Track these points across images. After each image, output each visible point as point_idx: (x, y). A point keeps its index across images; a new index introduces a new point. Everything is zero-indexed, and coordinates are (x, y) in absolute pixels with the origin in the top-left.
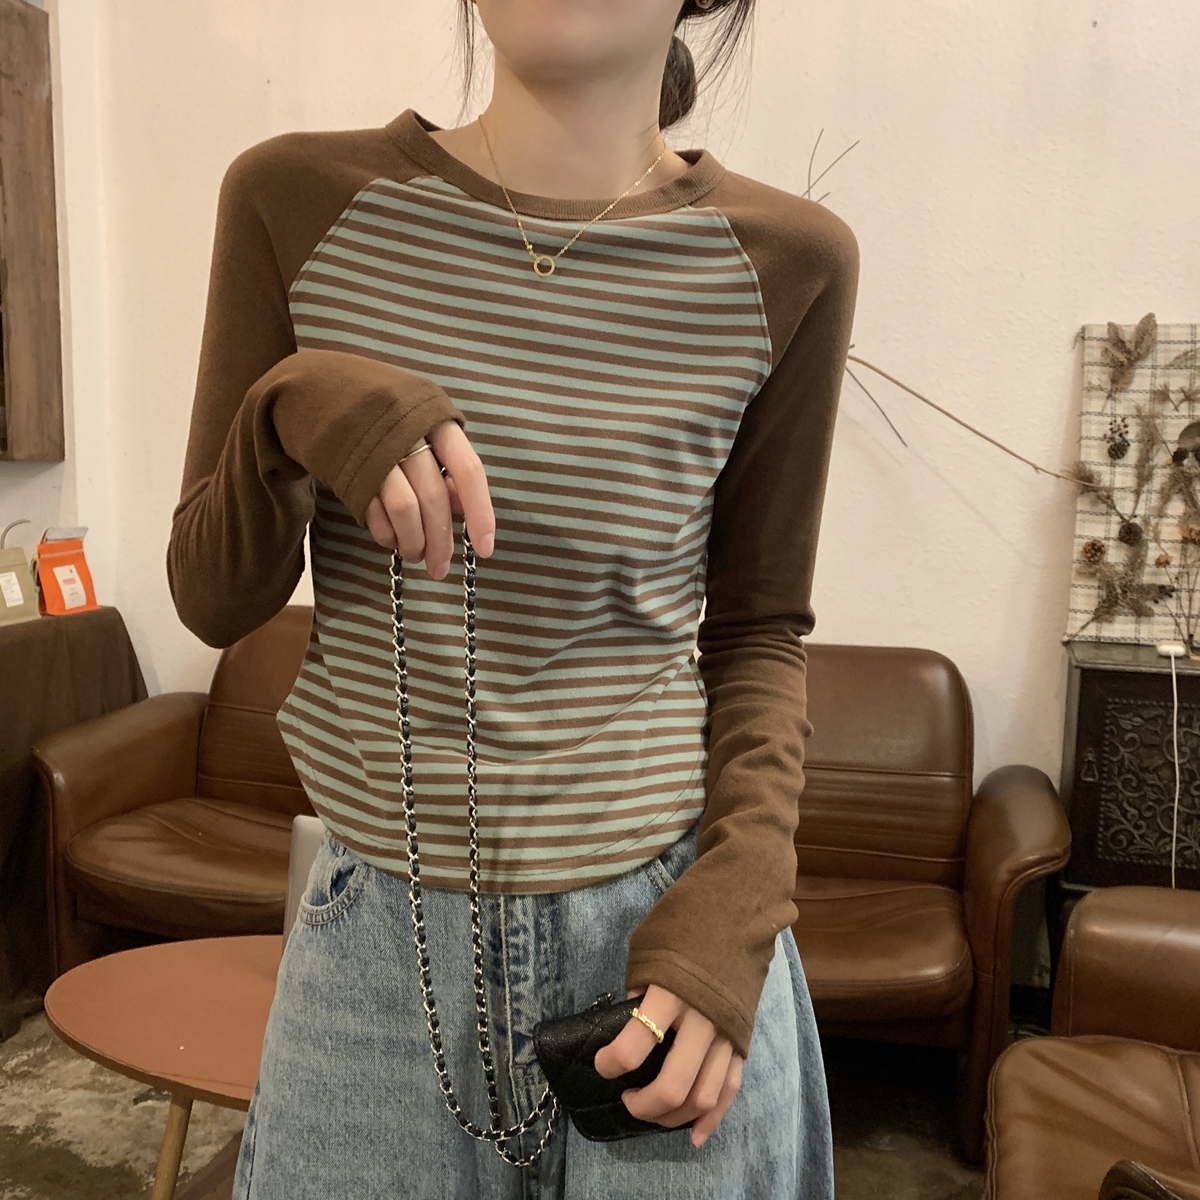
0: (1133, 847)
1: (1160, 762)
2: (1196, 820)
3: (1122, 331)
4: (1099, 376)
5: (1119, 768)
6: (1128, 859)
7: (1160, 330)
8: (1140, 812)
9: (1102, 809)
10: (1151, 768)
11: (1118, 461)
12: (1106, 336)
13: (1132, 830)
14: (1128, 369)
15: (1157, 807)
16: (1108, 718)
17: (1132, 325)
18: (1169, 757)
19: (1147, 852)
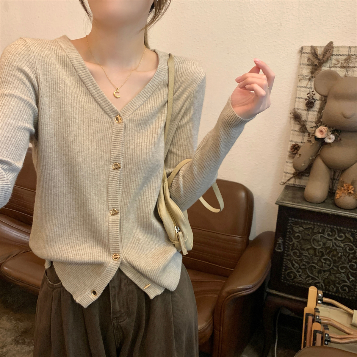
0: (296, 279)
1: (309, 247)
2: (323, 272)
3: (317, 49)
4: (306, 71)
5: (292, 246)
6: (293, 284)
7: (335, 49)
8: (299, 265)
9: (284, 262)
10: (305, 249)
11: (310, 109)
12: (310, 52)
13: (296, 272)
14: (318, 67)
15: (307, 265)
16: (289, 226)
17: (323, 47)
18: (313, 245)
19: (302, 282)
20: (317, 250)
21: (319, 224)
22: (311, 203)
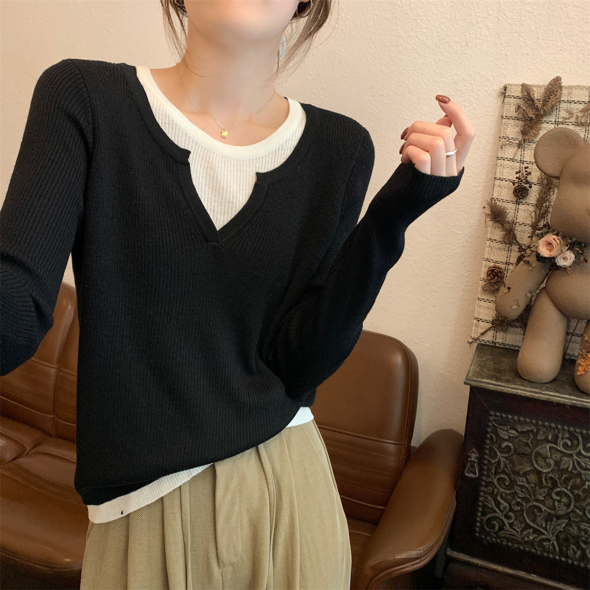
0: (504, 532)
1: (528, 469)
2: (554, 519)
3: (534, 91)
4: (513, 130)
5: (495, 467)
6: (499, 541)
7: (565, 91)
8: (510, 505)
9: (481, 499)
10: (521, 473)
11: (521, 201)
12: (520, 95)
13: (503, 518)
14: (536, 123)
15: (524, 504)
16: (489, 427)
17: (543, 86)
18: (536, 466)
19: (515, 537)
20: (544, 475)
21: (546, 424)
22: (531, 382)
